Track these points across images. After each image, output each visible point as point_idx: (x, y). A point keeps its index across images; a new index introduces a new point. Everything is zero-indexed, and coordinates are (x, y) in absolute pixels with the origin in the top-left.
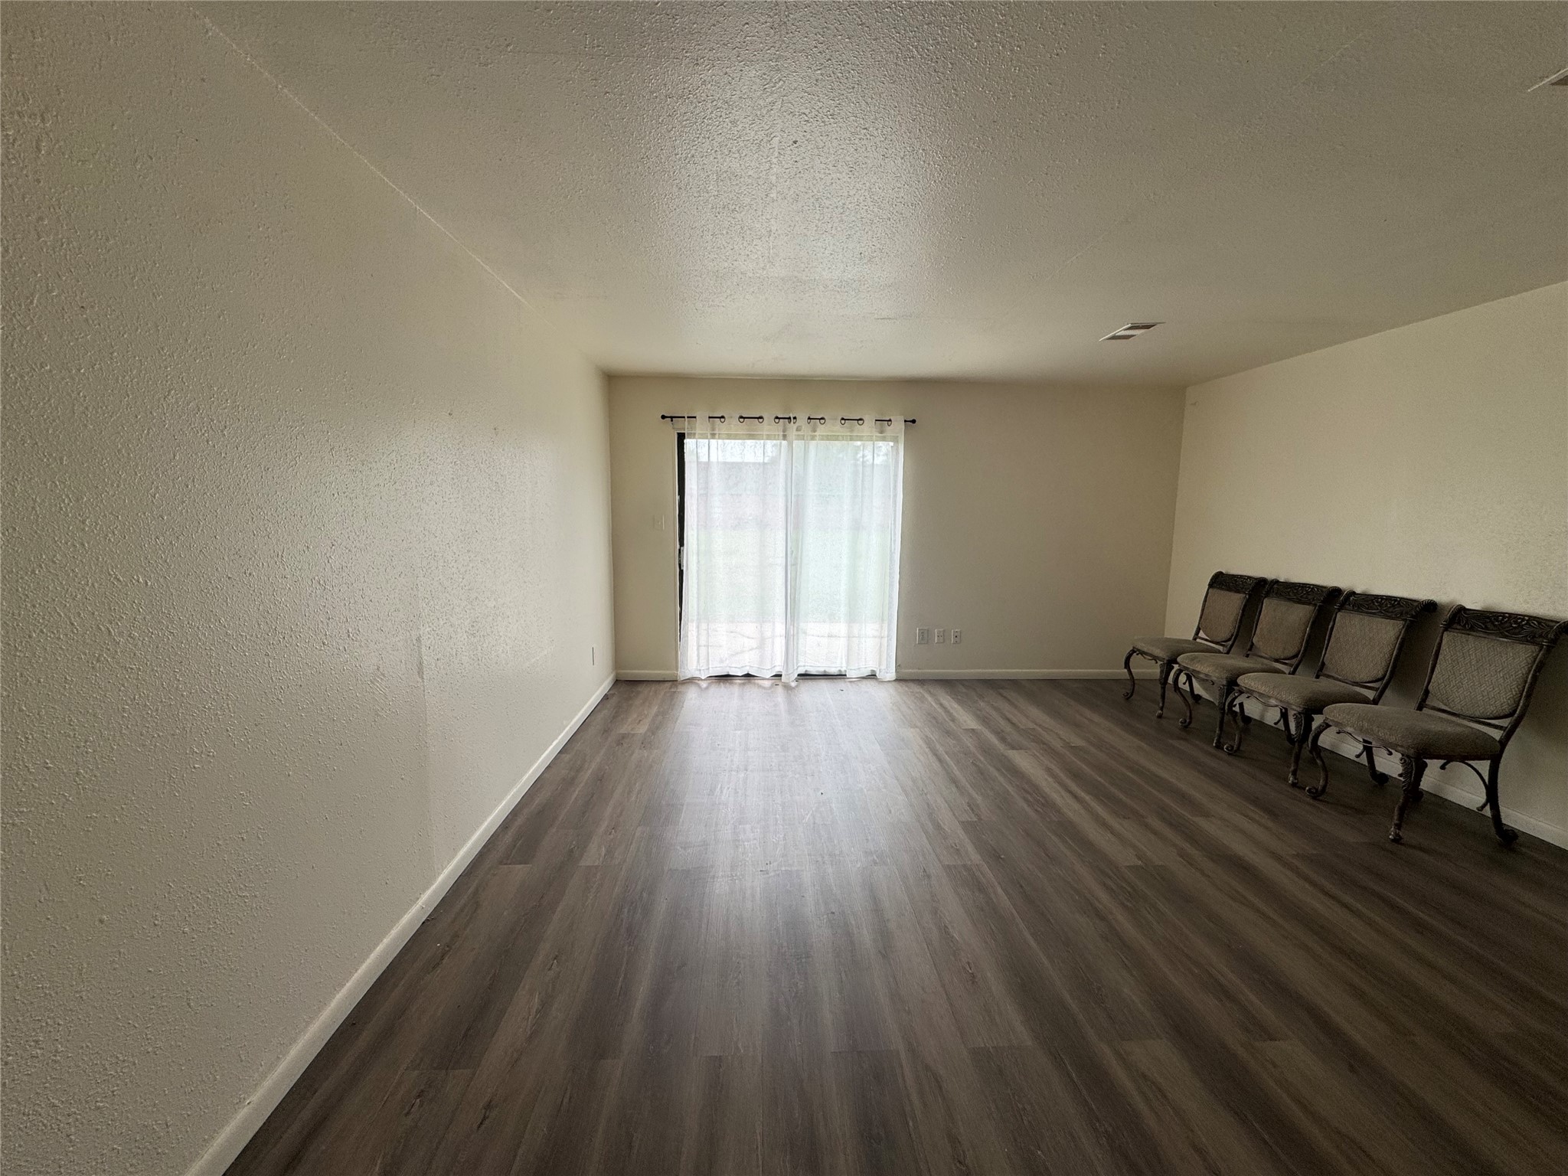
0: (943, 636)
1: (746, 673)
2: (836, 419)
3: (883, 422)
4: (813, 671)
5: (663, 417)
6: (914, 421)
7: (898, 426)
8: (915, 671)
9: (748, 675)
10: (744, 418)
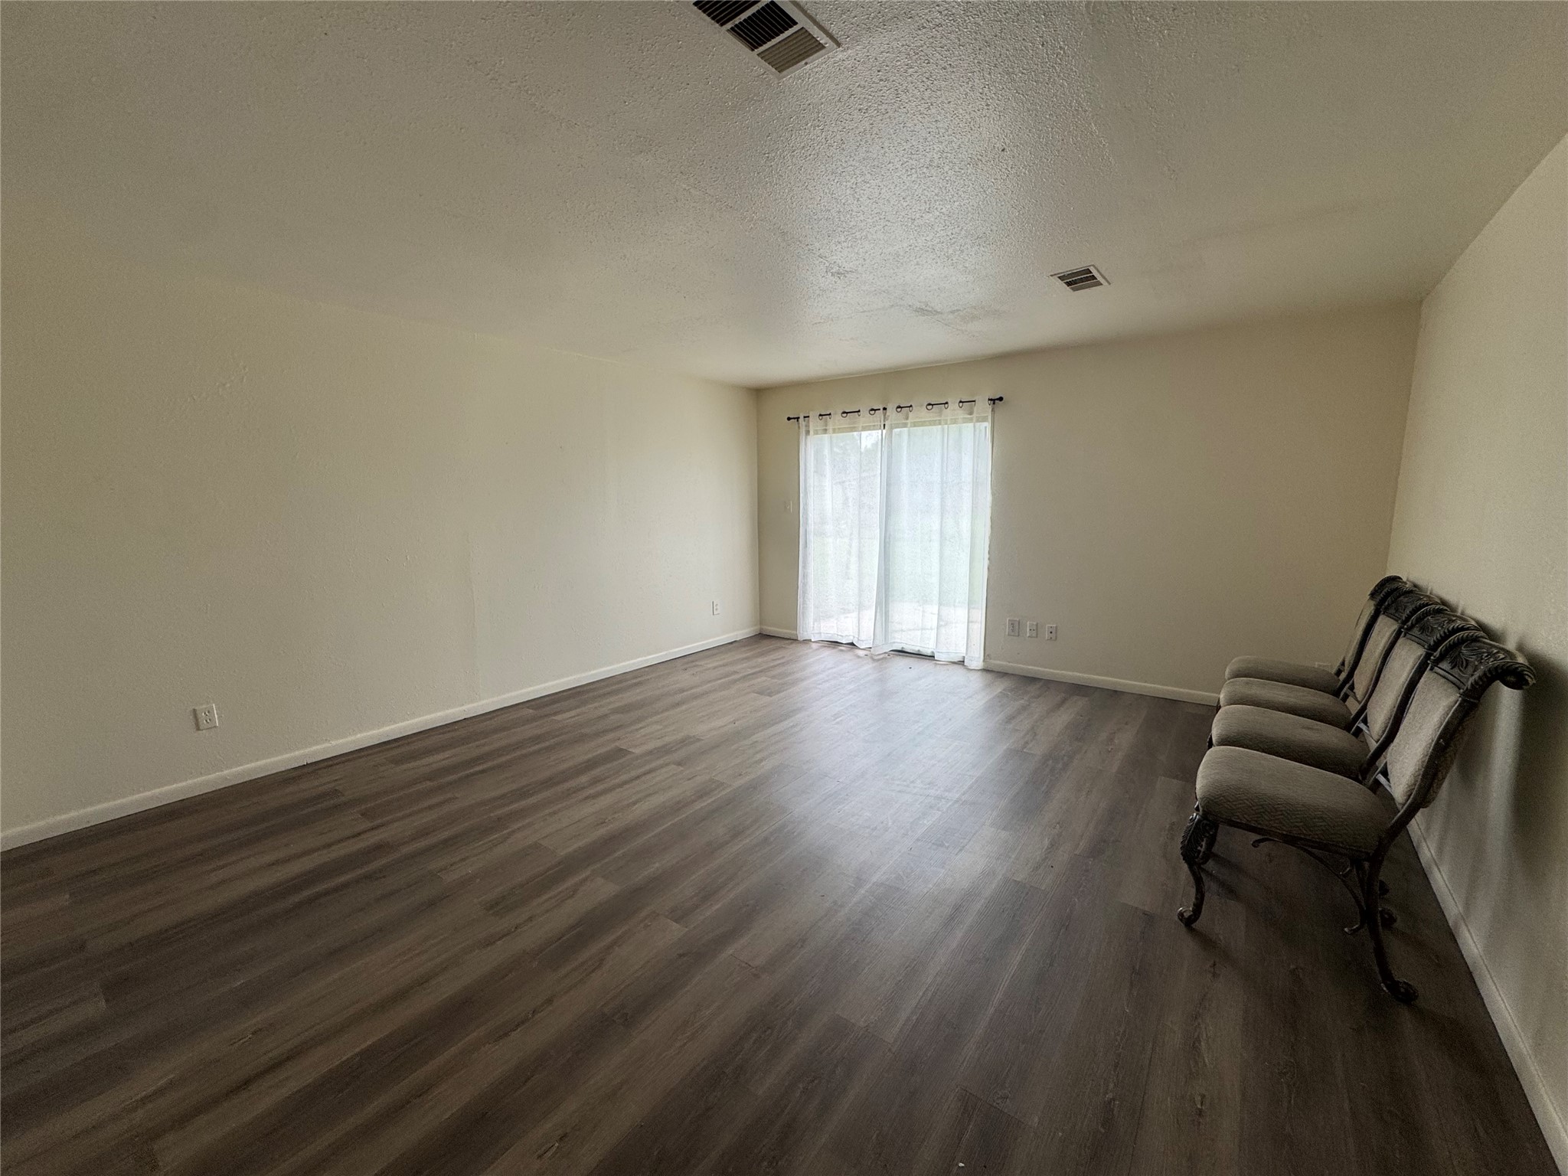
0: (1037, 629)
1: (851, 642)
2: (922, 405)
3: (967, 403)
4: (908, 649)
5: (789, 419)
6: (1001, 399)
7: (983, 407)
8: (1004, 663)
9: (852, 644)
10: (847, 413)
